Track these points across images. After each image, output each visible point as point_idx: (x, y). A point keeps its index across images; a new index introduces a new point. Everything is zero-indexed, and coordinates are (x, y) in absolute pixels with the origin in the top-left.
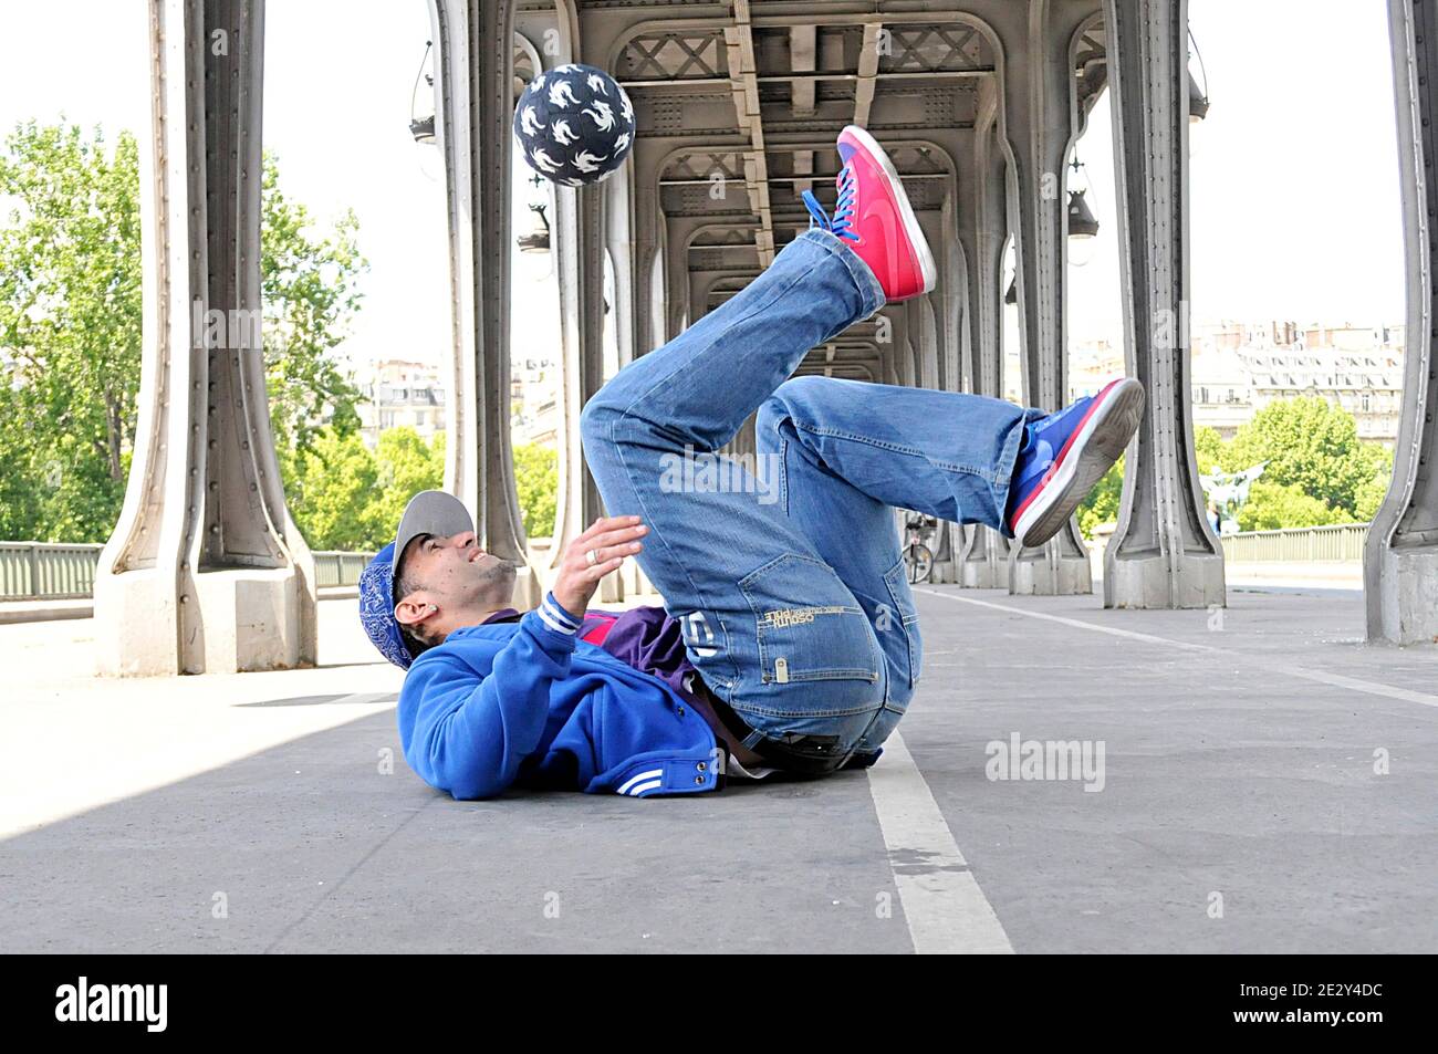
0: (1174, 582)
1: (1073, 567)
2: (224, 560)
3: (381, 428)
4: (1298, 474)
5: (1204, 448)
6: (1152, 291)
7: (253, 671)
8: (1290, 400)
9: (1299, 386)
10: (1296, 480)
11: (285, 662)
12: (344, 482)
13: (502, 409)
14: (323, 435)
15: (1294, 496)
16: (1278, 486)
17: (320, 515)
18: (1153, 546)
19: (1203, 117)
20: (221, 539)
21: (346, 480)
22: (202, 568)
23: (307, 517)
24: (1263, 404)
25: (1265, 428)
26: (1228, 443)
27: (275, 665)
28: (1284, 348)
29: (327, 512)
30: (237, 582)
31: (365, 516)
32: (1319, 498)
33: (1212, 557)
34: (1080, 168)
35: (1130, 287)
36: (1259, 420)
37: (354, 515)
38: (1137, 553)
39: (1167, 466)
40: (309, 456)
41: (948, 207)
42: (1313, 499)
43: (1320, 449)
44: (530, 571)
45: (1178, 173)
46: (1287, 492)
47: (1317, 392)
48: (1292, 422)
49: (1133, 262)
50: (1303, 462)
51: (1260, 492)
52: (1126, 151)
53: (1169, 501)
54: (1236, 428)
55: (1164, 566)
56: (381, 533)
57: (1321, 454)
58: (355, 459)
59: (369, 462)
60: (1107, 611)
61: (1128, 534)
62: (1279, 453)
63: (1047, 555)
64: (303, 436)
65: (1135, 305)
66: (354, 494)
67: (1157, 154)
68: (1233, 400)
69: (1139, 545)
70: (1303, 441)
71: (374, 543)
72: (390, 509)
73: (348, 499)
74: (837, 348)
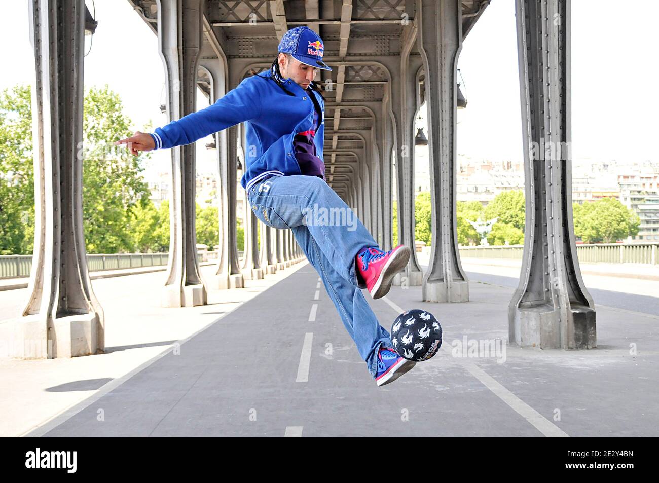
0: (449, 292)
1: (416, 275)
2: (68, 311)
3: (161, 199)
4: (511, 219)
5: (476, 209)
6: (442, 180)
7: (78, 356)
8: (508, 191)
9: (512, 186)
10: (511, 222)
11: (91, 352)
12: (147, 221)
13: (192, 224)
14: (136, 207)
15: (510, 227)
16: (504, 224)
17: (138, 233)
18: (442, 278)
19: (465, 107)
20: (67, 302)
21: (148, 220)
22: (58, 316)
23: (132, 234)
24: (498, 193)
25: (499, 202)
26: (485, 207)
27: (87, 353)
28: (507, 171)
29: (140, 232)
30: (71, 322)
31: (155, 234)
32: (519, 228)
33: (464, 282)
34: (421, 119)
35: (433, 178)
36: (497, 198)
37: (151, 233)
38: (435, 280)
39: (446, 248)
40: (130, 213)
41: (372, 129)
42: (517, 229)
43: (520, 210)
44: (202, 286)
45: (452, 135)
46: (507, 226)
47: (519, 188)
48: (510, 199)
49: (435, 169)
50: (514, 214)
51: (497, 226)
52: (433, 126)
53: (447, 261)
54: (488, 202)
55: (445, 286)
56: (161, 240)
57: (520, 211)
58: (151, 212)
59: (157, 213)
60: (424, 302)
61: (432, 273)
62: (504, 211)
63: (406, 271)
64: (128, 206)
65: (435, 186)
66: (151, 225)
67: (444, 128)
68: (487, 191)
69: (437, 277)
70: (514, 207)
71: (159, 244)
72: (165, 231)
73: (149, 227)
74: (335, 167)
